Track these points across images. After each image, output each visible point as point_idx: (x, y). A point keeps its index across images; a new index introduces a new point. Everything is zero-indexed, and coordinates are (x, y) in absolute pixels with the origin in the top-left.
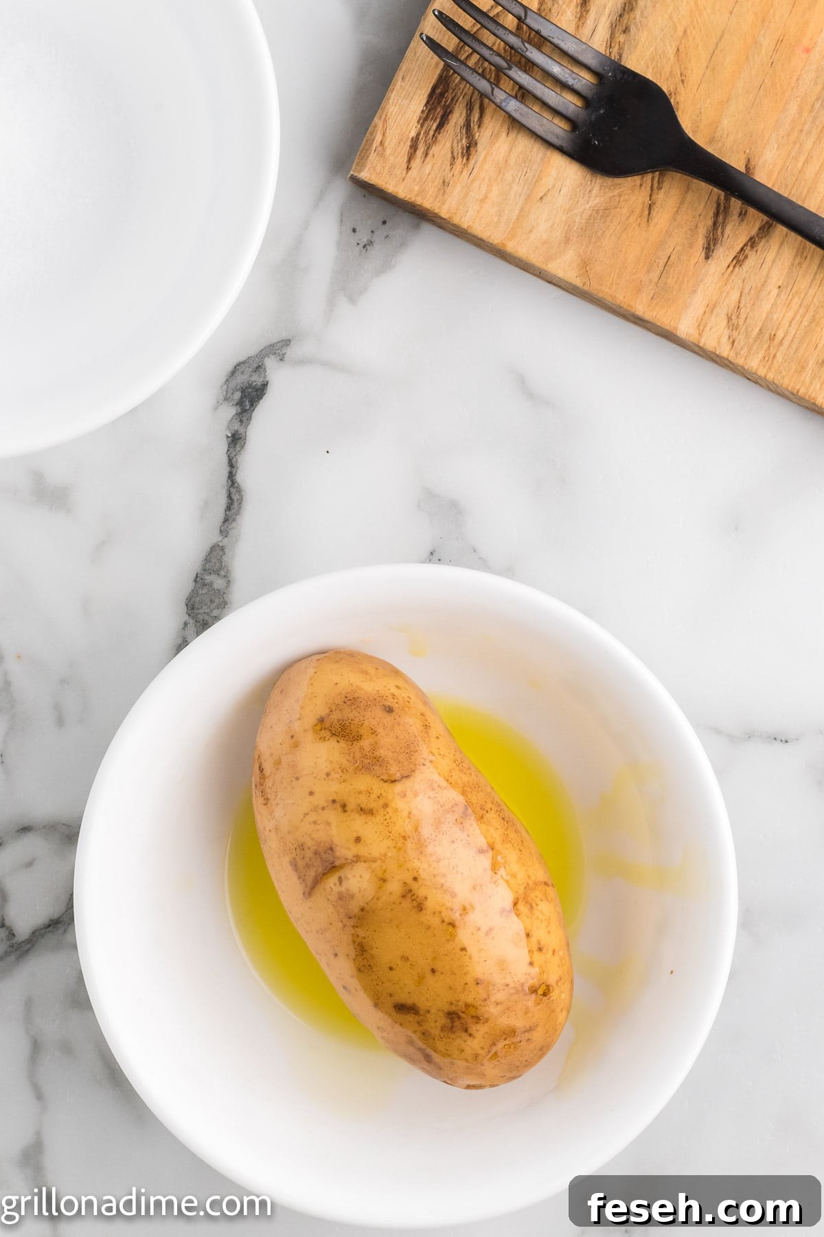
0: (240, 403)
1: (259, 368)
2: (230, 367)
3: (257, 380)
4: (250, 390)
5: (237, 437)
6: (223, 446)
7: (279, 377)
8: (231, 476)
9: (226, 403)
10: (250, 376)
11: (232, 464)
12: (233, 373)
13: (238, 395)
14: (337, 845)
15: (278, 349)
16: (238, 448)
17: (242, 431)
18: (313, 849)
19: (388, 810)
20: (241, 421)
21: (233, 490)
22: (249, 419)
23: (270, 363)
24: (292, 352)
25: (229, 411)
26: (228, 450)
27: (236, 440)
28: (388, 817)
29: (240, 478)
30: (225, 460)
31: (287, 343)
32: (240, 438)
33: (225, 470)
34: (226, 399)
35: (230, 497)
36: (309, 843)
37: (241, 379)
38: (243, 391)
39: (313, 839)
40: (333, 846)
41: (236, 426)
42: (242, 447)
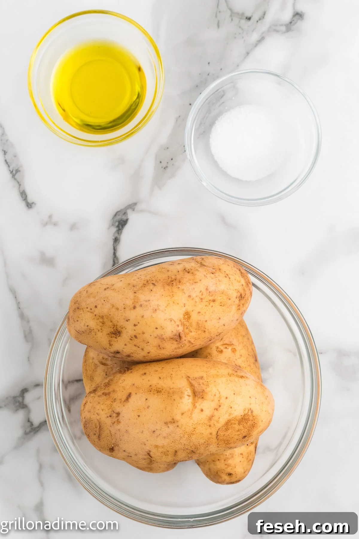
0: (118, 226)
1: (125, 213)
2: (114, 213)
3: (124, 218)
4: (122, 222)
5: (117, 239)
6: (111, 243)
7: (133, 217)
8: (115, 254)
9: (113, 226)
10: (122, 216)
11: (115, 249)
12: (115, 215)
13: (117, 224)
14: (203, 401)
15: (132, 206)
16: (117, 243)
17: (118, 237)
18: (205, 390)
19: (208, 427)
20: (118, 233)
21: (115, 259)
22: (121, 232)
23: (129, 212)
24: (137, 208)
25: (114, 229)
26: (113, 244)
27: (116, 240)
28: (206, 425)
29: (117, 255)
30: (112, 247)
31: (135, 204)
32: (118, 240)
33: (112, 251)
34: (113, 225)
35: (114, 261)
36: (208, 390)
37: (118, 218)
38: (119, 222)
39: (209, 392)
40: (203, 399)
41: (116, 235)
42: (119, 243)
